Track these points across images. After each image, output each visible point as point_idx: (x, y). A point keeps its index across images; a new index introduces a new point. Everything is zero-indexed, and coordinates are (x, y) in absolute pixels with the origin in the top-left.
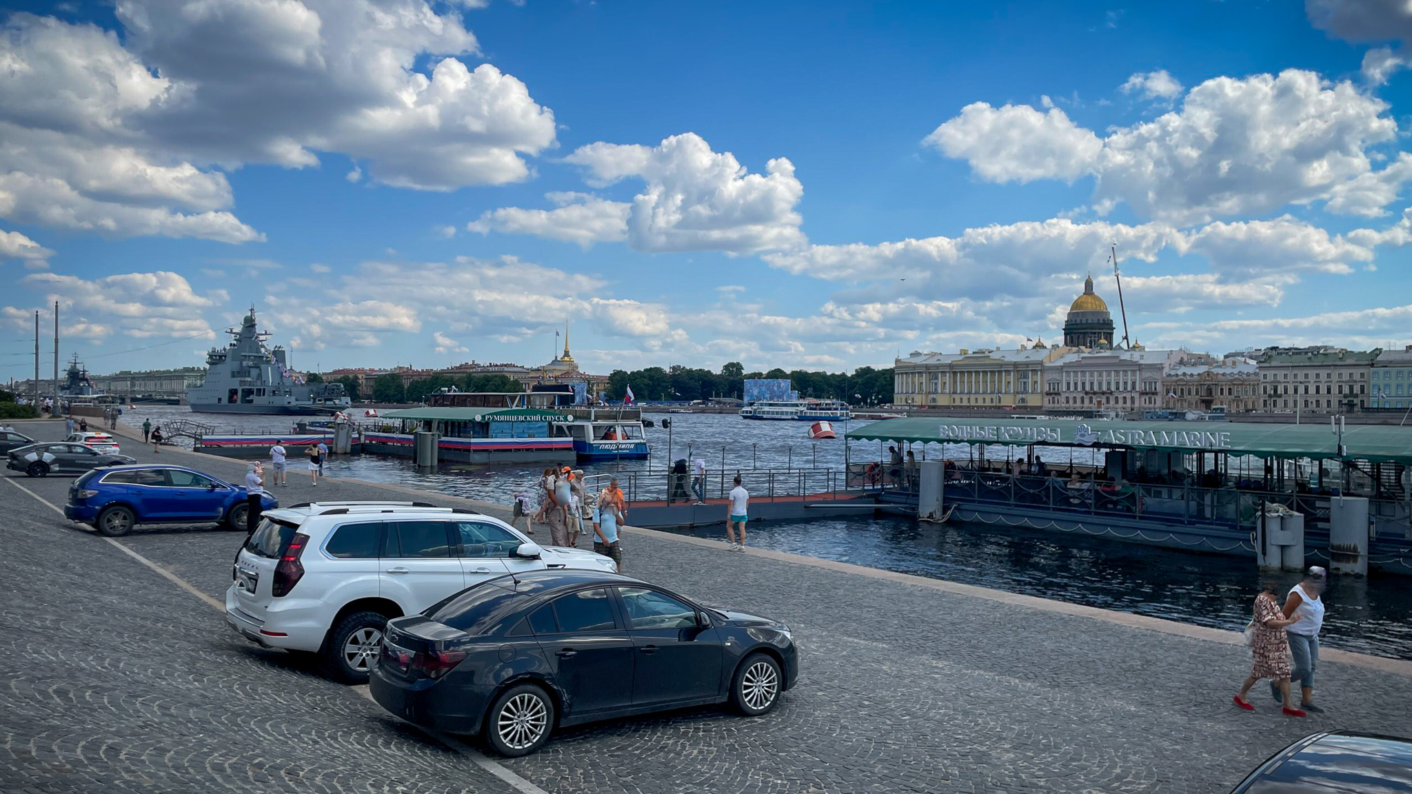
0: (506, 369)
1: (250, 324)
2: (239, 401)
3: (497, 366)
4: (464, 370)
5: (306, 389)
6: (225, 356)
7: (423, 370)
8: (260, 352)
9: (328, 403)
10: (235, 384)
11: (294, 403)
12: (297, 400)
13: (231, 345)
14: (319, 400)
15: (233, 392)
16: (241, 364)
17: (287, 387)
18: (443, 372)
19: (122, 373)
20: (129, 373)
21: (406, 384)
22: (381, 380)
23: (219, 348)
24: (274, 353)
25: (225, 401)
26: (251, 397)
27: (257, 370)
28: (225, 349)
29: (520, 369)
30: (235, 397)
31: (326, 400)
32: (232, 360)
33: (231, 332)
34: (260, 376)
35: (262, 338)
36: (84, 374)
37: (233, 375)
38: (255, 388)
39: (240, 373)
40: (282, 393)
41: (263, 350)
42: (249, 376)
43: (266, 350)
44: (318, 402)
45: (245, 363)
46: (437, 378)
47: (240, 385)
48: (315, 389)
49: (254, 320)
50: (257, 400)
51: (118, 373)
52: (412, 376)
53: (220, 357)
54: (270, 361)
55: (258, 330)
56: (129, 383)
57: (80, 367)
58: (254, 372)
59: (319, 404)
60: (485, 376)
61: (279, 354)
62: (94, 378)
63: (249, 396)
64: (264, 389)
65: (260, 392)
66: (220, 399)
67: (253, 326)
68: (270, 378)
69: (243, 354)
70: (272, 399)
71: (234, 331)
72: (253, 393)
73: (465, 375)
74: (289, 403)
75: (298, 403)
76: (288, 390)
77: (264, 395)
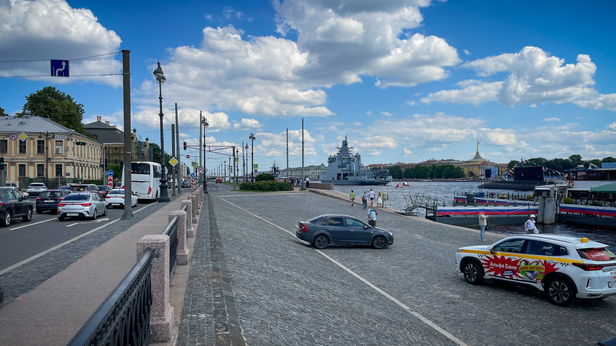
0: (451, 162)
1: (345, 143)
2: (342, 179)
3: (445, 160)
4: (429, 163)
5: (371, 173)
6: (335, 159)
7: (409, 164)
8: (349, 156)
9: (382, 179)
10: (340, 171)
11: (367, 179)
12: (368, 178)
13: (338, 153)
14: (378, 178)
15: (339, 175)
16: (342, 162)
17: (363, 172)
18: (419, 164)
21: (403, 170)
22: (391, 169)
23: (332, 155)
24: (356, 156)
25: (336, 179)
26: (347, 177)
27: (349, 165)
28: (335, 156)
29: (458, 162)
30: (340, 177)
31: (381, 178)
32: (338, 160)
33: (338, 148)
34: (350, 167)
35: (350, 150)
36: (277, 169)
37: (339, 167)
38: (349, 173)
39: (342, 166)
40: (361, 174)
41: (351, 155)
42: (346, 167)
43: (352, 155)
44: (377, 179)
45: (344, 162)
46: (418, 167)
47: (342, 171)
48: (375, 173)
49: (347, 142)
50: (350, 178)
52: (404, 166)
53: (333, 159)
54: (354, 160)
55: (349, 146)
57: (276, 166)
58: (348, 165)
59: (378, 180)
60: (442, 166)
61: (358, 157)
62: (281, 171)
63: (346, 176)
64: (353, 173)
65: (351, 174)
66: (333, 178)
67: (347, 144)
68: (355, 168)
69: (343, 157)
70: (357, 178)
71: (339, 147)
72: (348, 175)
73: (432, 165)
74: (365, 179)
75: (368, 179)
76: (363, 173)
77: (353, 176)
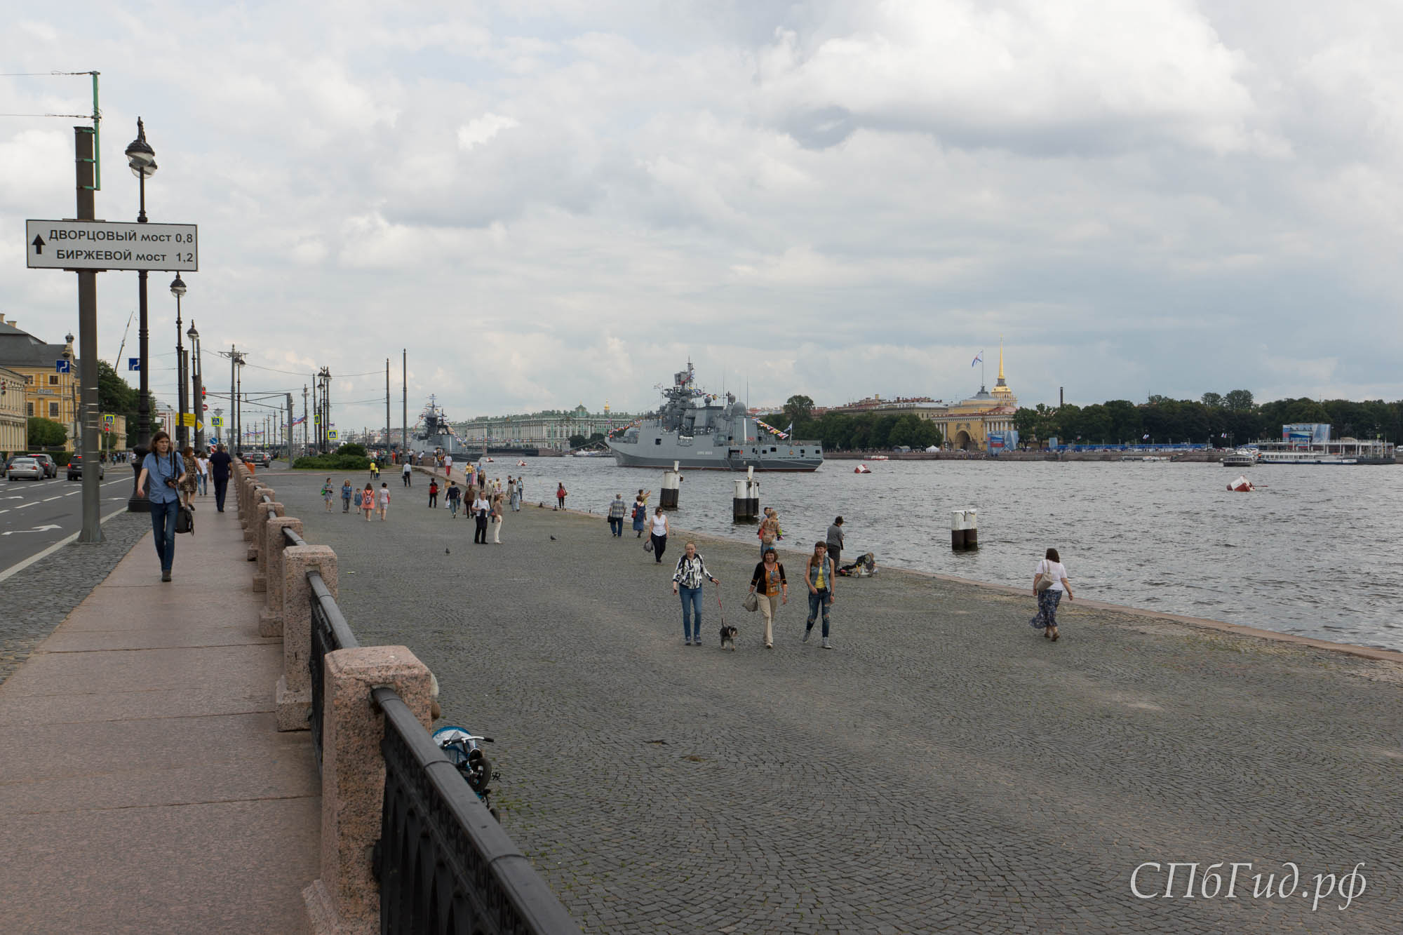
0: (917, 405)
3: (907, 401)
4: (864, 408)
19: (478, 419)
20: (485, 419)
36: (442, 420)
51: (474, 418)
56: (485, 430)
